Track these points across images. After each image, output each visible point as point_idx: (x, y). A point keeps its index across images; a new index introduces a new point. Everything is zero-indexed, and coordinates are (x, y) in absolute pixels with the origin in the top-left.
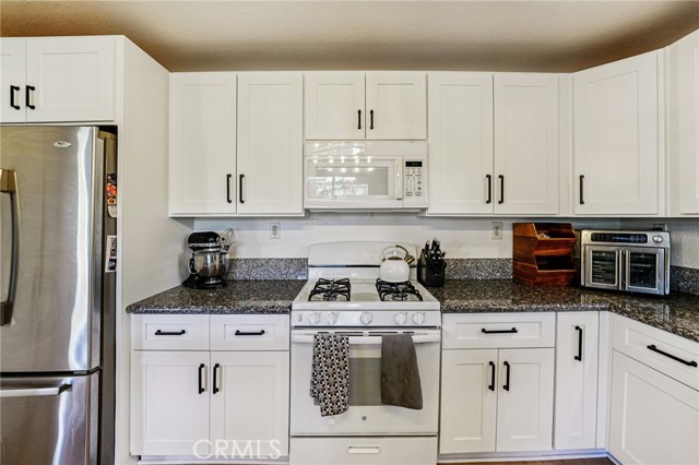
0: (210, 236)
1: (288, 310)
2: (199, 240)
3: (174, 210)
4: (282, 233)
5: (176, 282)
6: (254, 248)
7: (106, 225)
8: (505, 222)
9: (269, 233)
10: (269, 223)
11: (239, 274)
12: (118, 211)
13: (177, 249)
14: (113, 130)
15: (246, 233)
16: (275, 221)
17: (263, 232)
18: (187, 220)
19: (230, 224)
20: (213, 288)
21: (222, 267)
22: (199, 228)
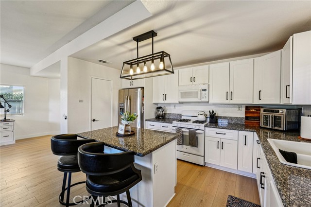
0: (161, 107)
1: (172, 123)
2: (158, 108)
3: (154, 102)
4: (176, 107)
5: (154, 117)
6: (170, 111)
7: (142, 105)
8: (243, 106)
9: (173, 107)
10: (173, 105)
11: (167, 117)
12: (144, 102)
13: (154, 110)
14: (143, 88)
15: (169, 107)
16: (175, 105)
17: (172, 107)
18: (157, 104)
19: (165, 105)
20: (161, 119)
21: (163, 114)
22: (159, 106)
